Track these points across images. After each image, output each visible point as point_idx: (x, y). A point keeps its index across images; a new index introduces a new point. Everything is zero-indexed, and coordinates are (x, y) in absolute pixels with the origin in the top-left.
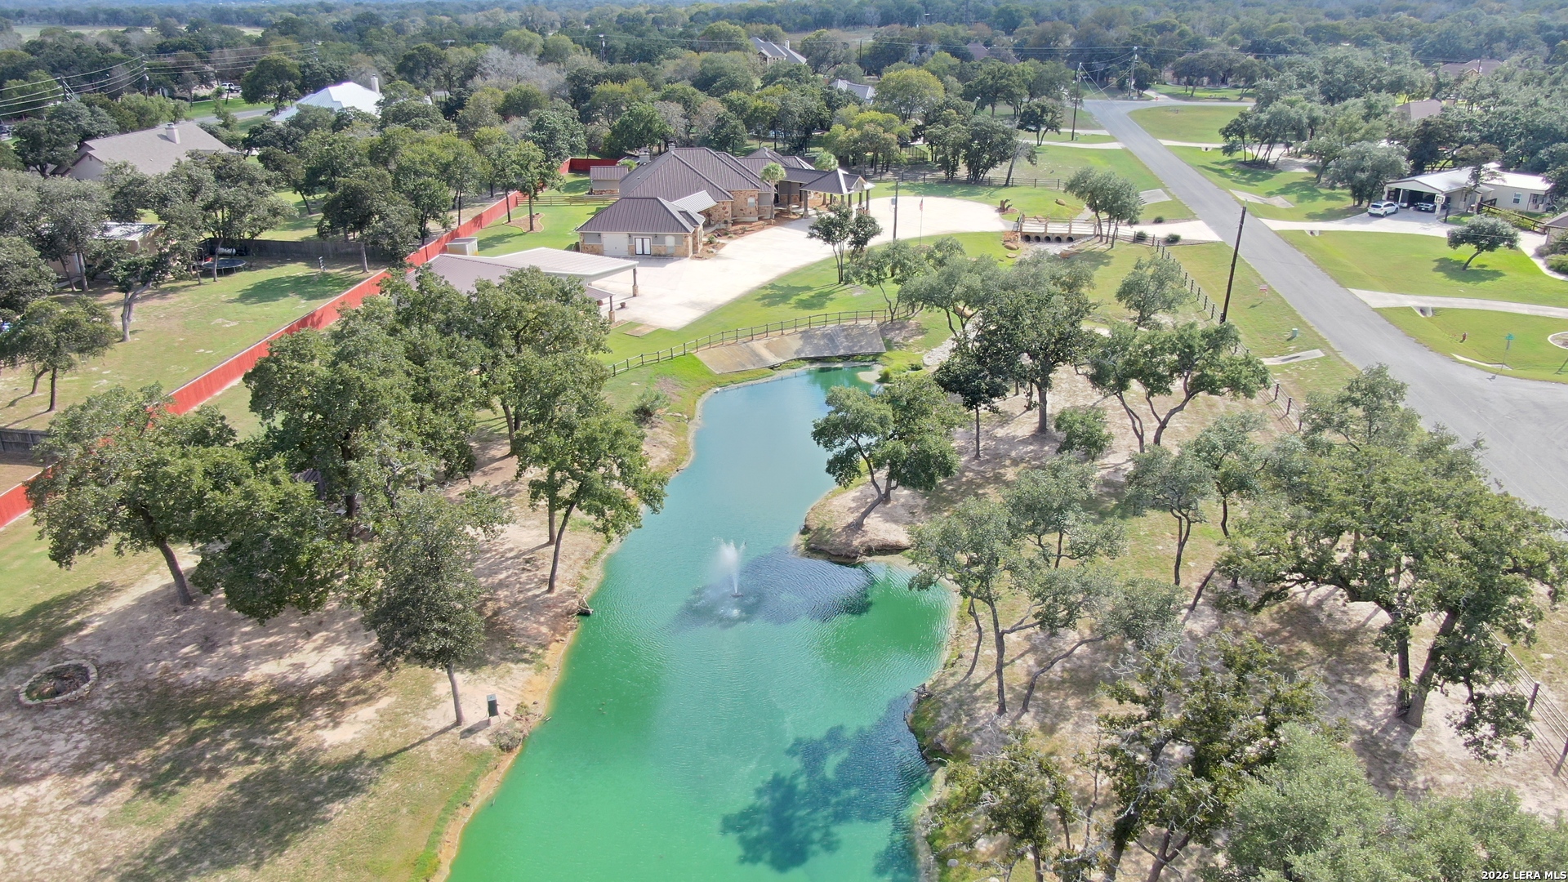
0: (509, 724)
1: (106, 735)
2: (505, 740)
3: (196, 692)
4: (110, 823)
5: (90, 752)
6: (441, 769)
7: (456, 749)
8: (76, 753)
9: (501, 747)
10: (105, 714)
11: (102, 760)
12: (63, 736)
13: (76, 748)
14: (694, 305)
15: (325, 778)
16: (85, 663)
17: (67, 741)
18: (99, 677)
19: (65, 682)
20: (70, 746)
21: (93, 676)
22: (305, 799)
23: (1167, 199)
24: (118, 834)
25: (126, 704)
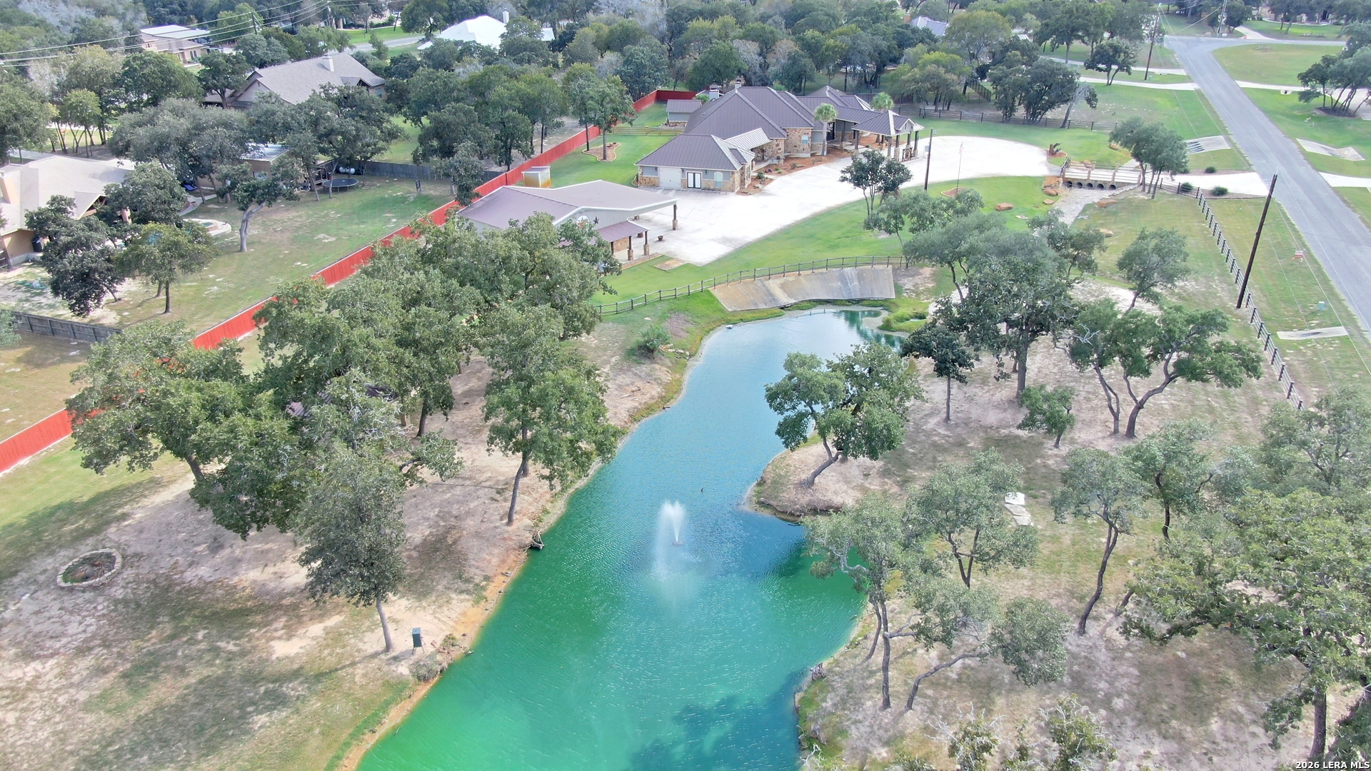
0: (431, 656)
1: (111, 623)
2: (423, 672)
3: (189, 590)
4: (87, 707)
5: (93, 637)
6: (359, 694)
7: (379, 674)
8: (84, 636)
9: (419, 678)
10: (117, 602)
11: (99, 646)
12: (79, 618)
13: (84, 631)
14: (725, 240)
15: (262, 689)
16: (115, 552)
17: (80, 623)
18: (123, 566)
19: (95, 569)
20: (81, 628)
21: (117, 566)
22: (242, 708)
23: (1226, 146)
24: (90, 718)
25: (134, 594)
